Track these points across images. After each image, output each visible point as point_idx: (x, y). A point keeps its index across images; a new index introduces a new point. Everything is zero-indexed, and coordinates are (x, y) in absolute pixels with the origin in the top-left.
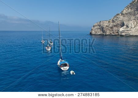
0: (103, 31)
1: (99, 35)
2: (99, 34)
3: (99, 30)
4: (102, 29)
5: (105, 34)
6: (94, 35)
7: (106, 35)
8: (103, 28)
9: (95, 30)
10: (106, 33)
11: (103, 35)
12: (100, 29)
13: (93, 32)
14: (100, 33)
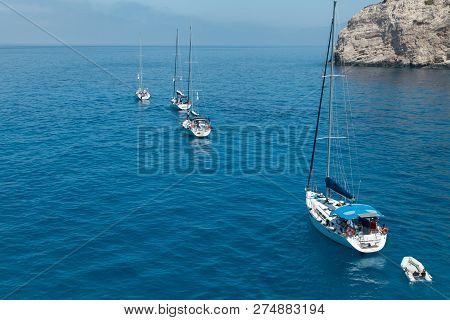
0: (400, 48)
1: (379, 65)
2: (375, 60)
3: (378, 42)
4: (394, 36)
5: (406, 61)
6: (350, 64)
7: (411, 66)
8: (396, 32)
9: (357, 43)
10: (411, 56)
11: (398, 65)
12: (383, 35)
13: (349, 53)
14: (380, 58)
